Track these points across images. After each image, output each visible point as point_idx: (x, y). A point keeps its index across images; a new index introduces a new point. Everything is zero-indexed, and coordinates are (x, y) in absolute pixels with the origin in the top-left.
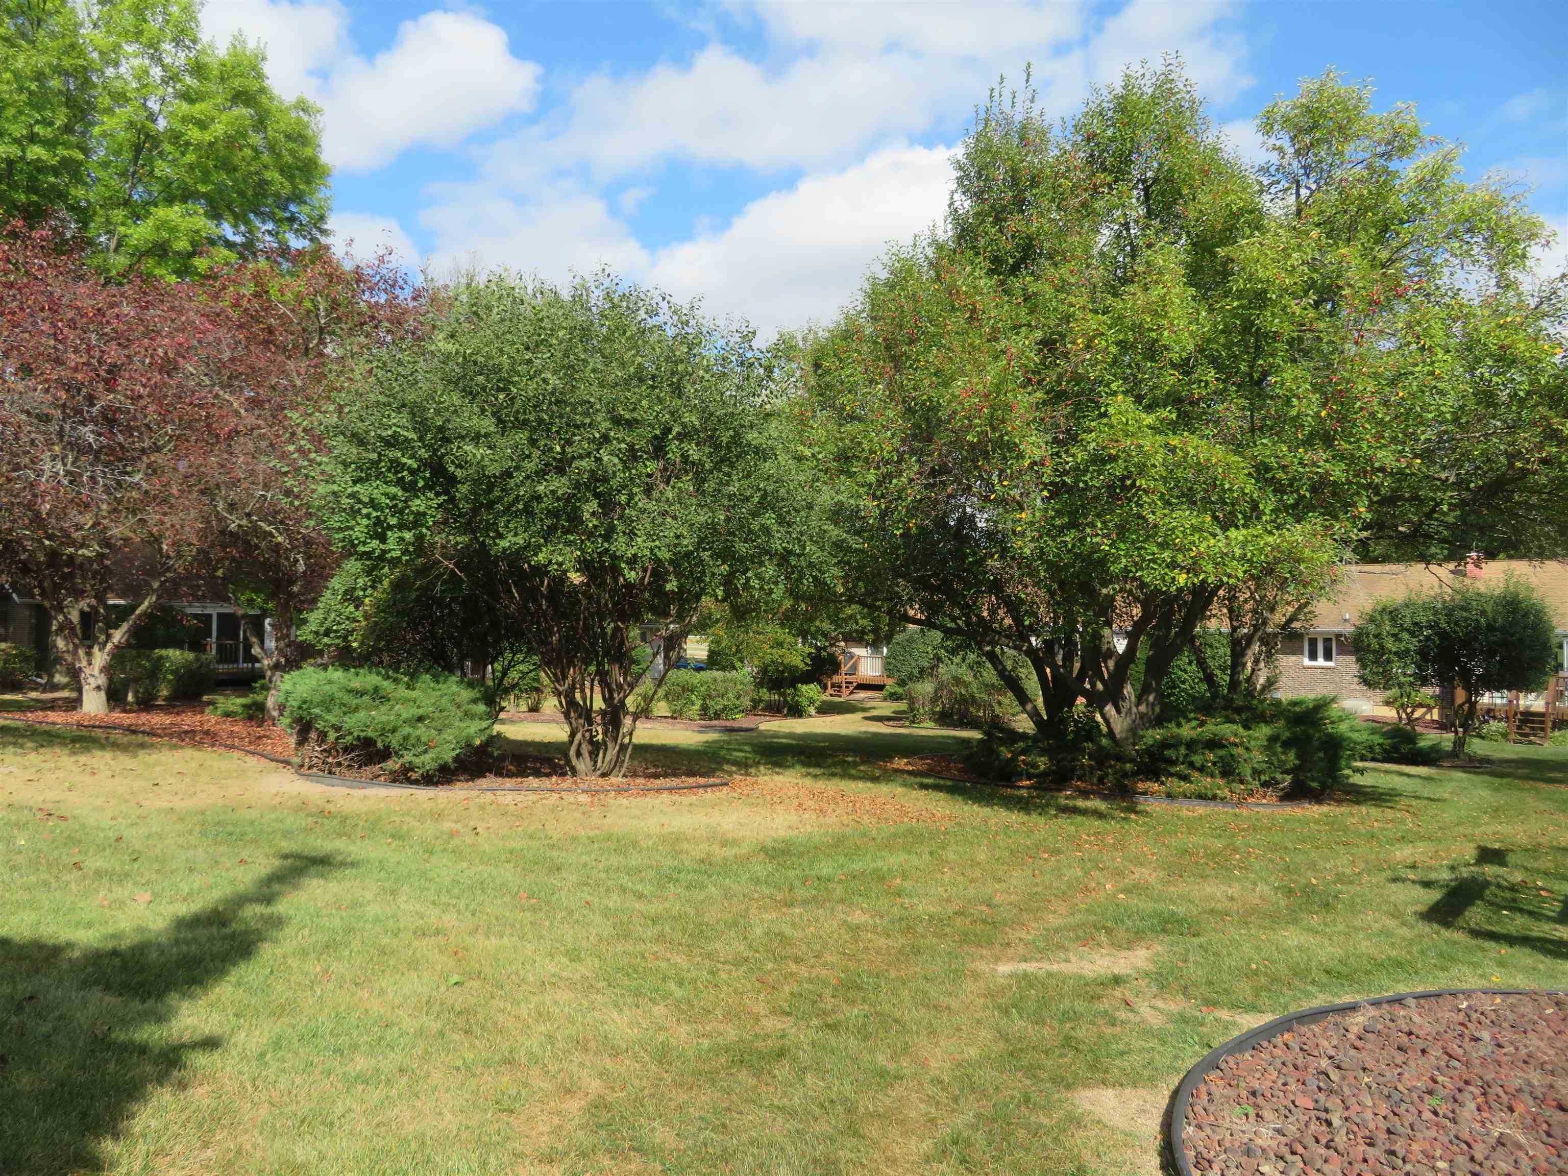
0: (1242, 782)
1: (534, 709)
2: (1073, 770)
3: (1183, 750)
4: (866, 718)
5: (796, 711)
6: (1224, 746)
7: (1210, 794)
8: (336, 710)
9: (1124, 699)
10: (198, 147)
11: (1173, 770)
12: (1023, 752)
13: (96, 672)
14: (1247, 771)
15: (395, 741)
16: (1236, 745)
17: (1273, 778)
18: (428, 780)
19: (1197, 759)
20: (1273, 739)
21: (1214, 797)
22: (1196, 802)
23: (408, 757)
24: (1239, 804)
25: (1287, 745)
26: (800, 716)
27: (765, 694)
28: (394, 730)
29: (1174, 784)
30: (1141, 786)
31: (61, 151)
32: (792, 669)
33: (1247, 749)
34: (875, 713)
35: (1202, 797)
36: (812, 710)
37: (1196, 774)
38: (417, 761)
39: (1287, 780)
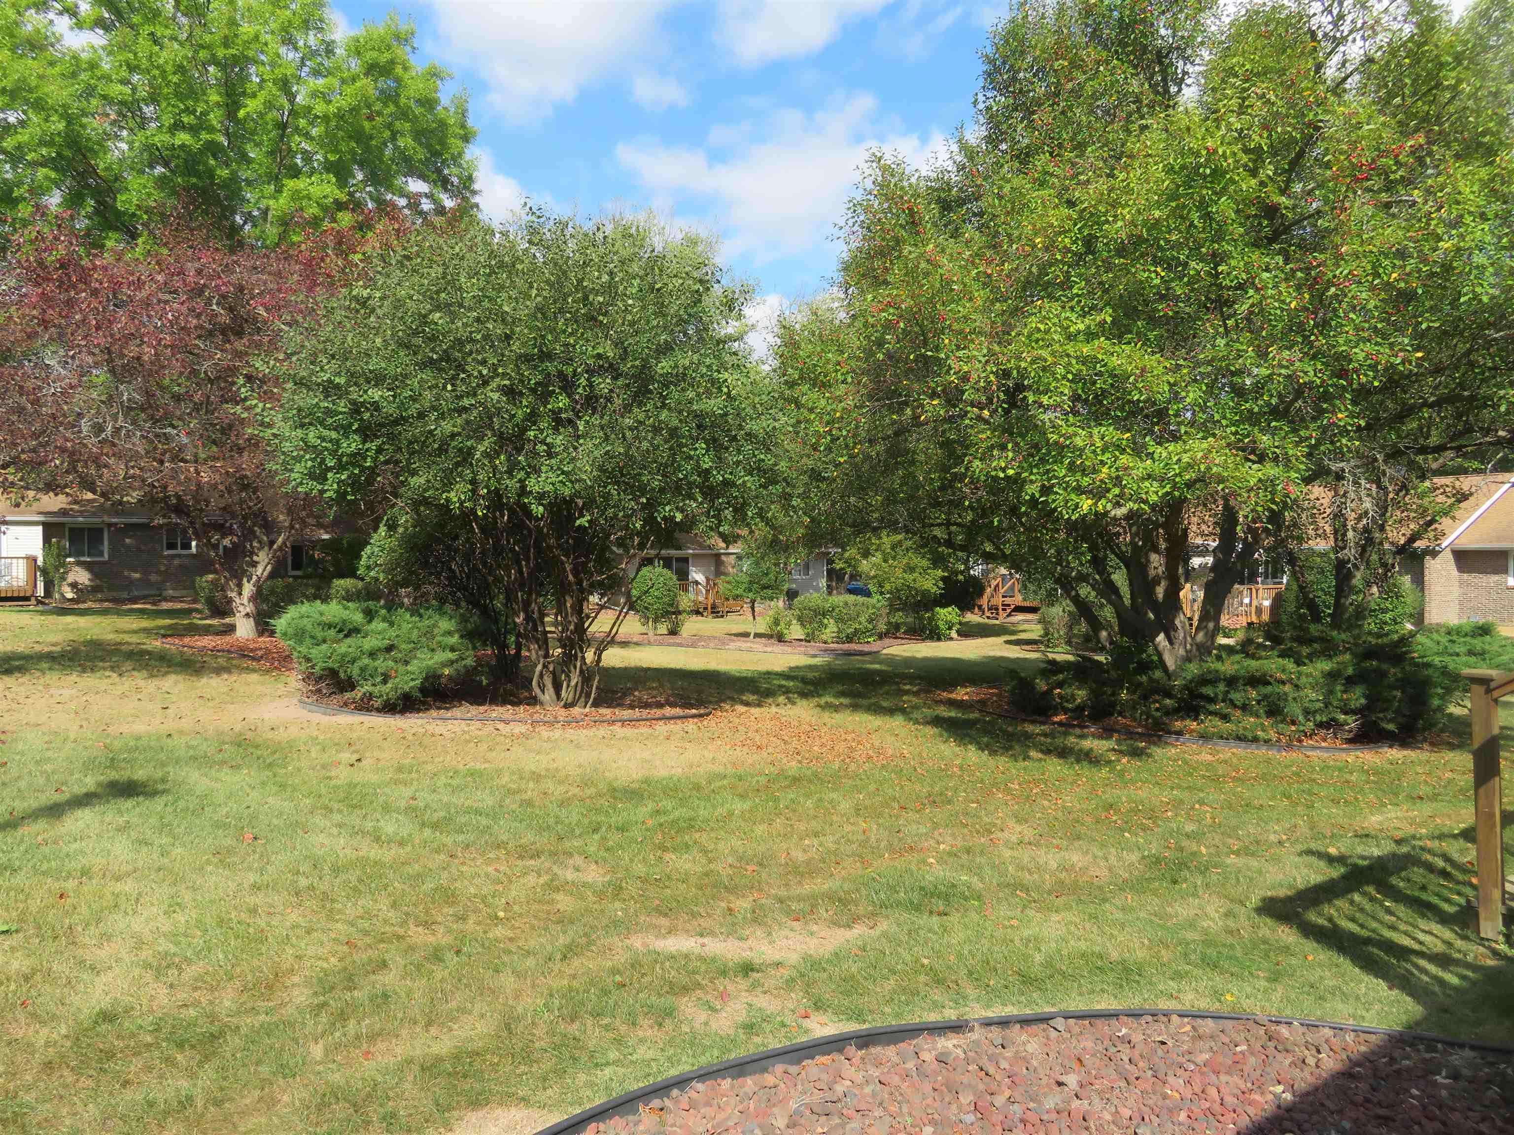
0: (1293, 723)
1: (673, 632)
2: (1113, 705)
3: (1222, 687)
4: (1008, 642)
5: (935, 635)
6: (1269, 683)
7: (1250, 736)
8: (308, 641)
9: (1176, 629)
10: (326, 118)
11: (1212, 707)
12: (1060, 685)
13: (245, 601)
14: (1294, 709)
15: (355, 671)
16: (1283, 683)
17: (1333, 719)
18: (390, 708)
19: (1236, 696)
20: (1332, 676)
21: (1255, 740)
22: (1232, 743)
23: (367, 688)
24: (1289, 746)
25: (1350, 682)
26: (939, 639)
27: (899, 617)
28: (353, 661)
29: (1213, 724)
30: (1178, 725)
31: (205, 136)
32: (925, 593)
33: (1297, 686)
34: (1023, 636)
35: (1240, 738)
36: (954, 634)
37: (1238, 713)
38: (376, 690)
39: (1352, 723)
